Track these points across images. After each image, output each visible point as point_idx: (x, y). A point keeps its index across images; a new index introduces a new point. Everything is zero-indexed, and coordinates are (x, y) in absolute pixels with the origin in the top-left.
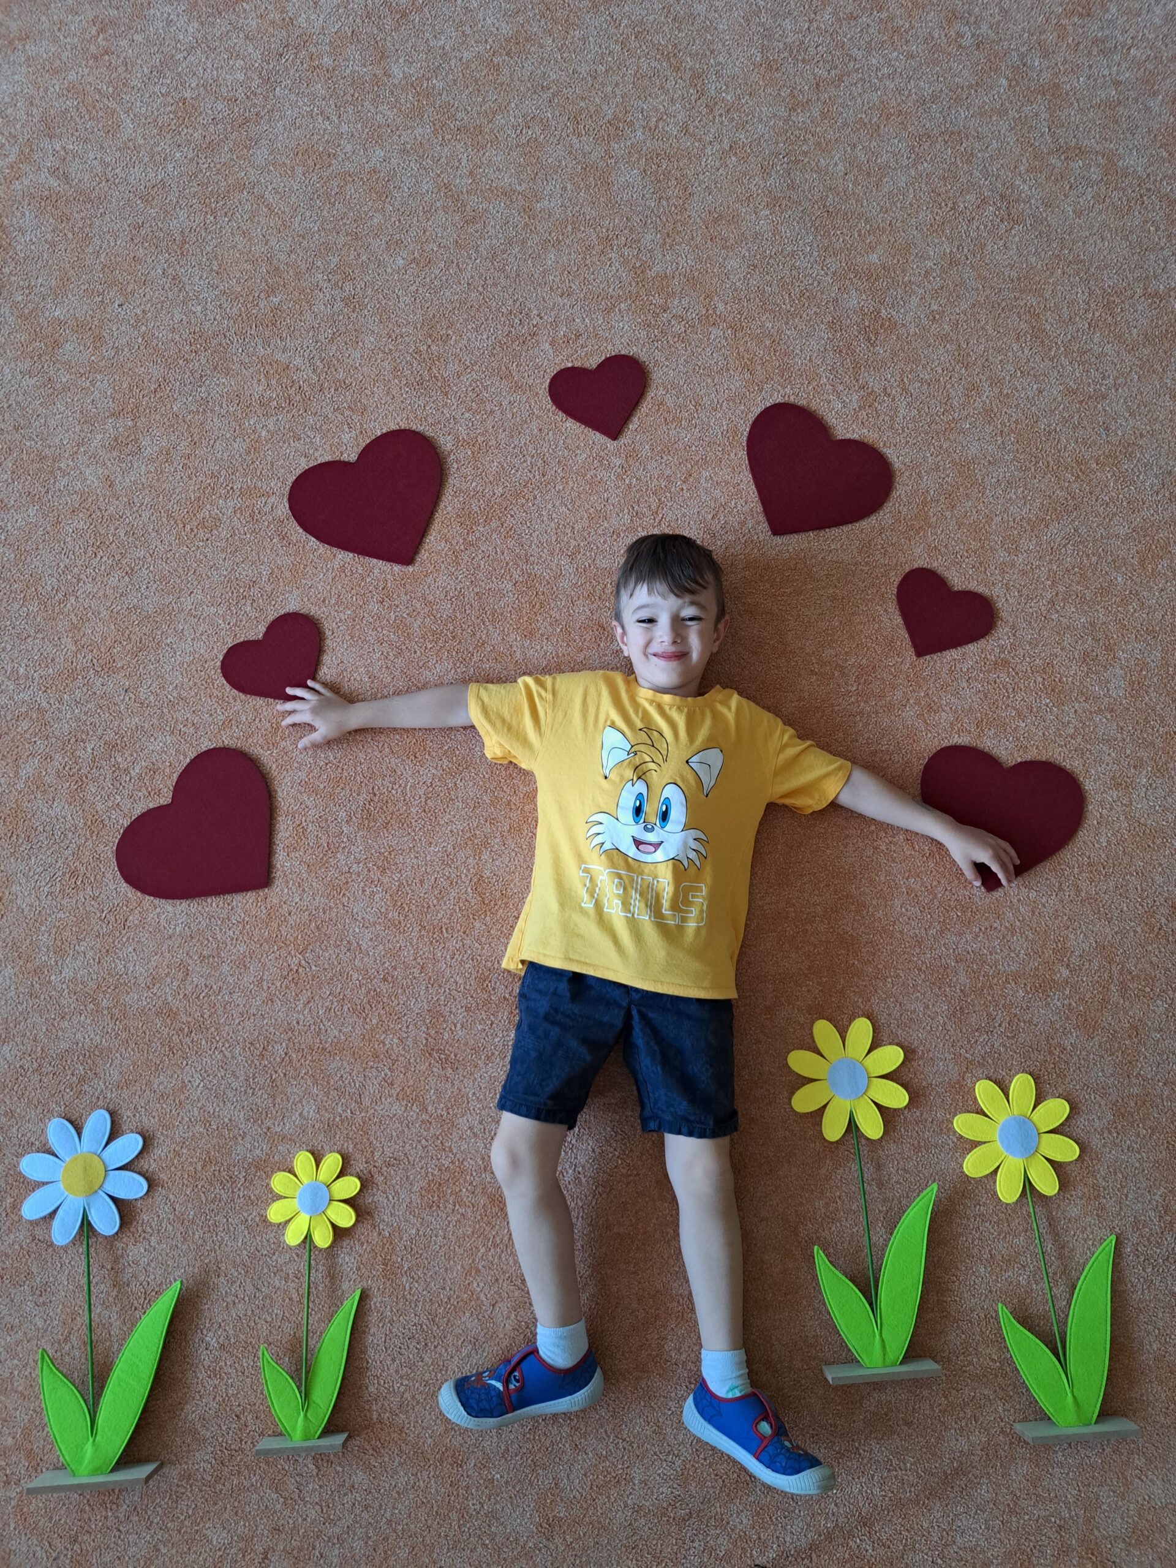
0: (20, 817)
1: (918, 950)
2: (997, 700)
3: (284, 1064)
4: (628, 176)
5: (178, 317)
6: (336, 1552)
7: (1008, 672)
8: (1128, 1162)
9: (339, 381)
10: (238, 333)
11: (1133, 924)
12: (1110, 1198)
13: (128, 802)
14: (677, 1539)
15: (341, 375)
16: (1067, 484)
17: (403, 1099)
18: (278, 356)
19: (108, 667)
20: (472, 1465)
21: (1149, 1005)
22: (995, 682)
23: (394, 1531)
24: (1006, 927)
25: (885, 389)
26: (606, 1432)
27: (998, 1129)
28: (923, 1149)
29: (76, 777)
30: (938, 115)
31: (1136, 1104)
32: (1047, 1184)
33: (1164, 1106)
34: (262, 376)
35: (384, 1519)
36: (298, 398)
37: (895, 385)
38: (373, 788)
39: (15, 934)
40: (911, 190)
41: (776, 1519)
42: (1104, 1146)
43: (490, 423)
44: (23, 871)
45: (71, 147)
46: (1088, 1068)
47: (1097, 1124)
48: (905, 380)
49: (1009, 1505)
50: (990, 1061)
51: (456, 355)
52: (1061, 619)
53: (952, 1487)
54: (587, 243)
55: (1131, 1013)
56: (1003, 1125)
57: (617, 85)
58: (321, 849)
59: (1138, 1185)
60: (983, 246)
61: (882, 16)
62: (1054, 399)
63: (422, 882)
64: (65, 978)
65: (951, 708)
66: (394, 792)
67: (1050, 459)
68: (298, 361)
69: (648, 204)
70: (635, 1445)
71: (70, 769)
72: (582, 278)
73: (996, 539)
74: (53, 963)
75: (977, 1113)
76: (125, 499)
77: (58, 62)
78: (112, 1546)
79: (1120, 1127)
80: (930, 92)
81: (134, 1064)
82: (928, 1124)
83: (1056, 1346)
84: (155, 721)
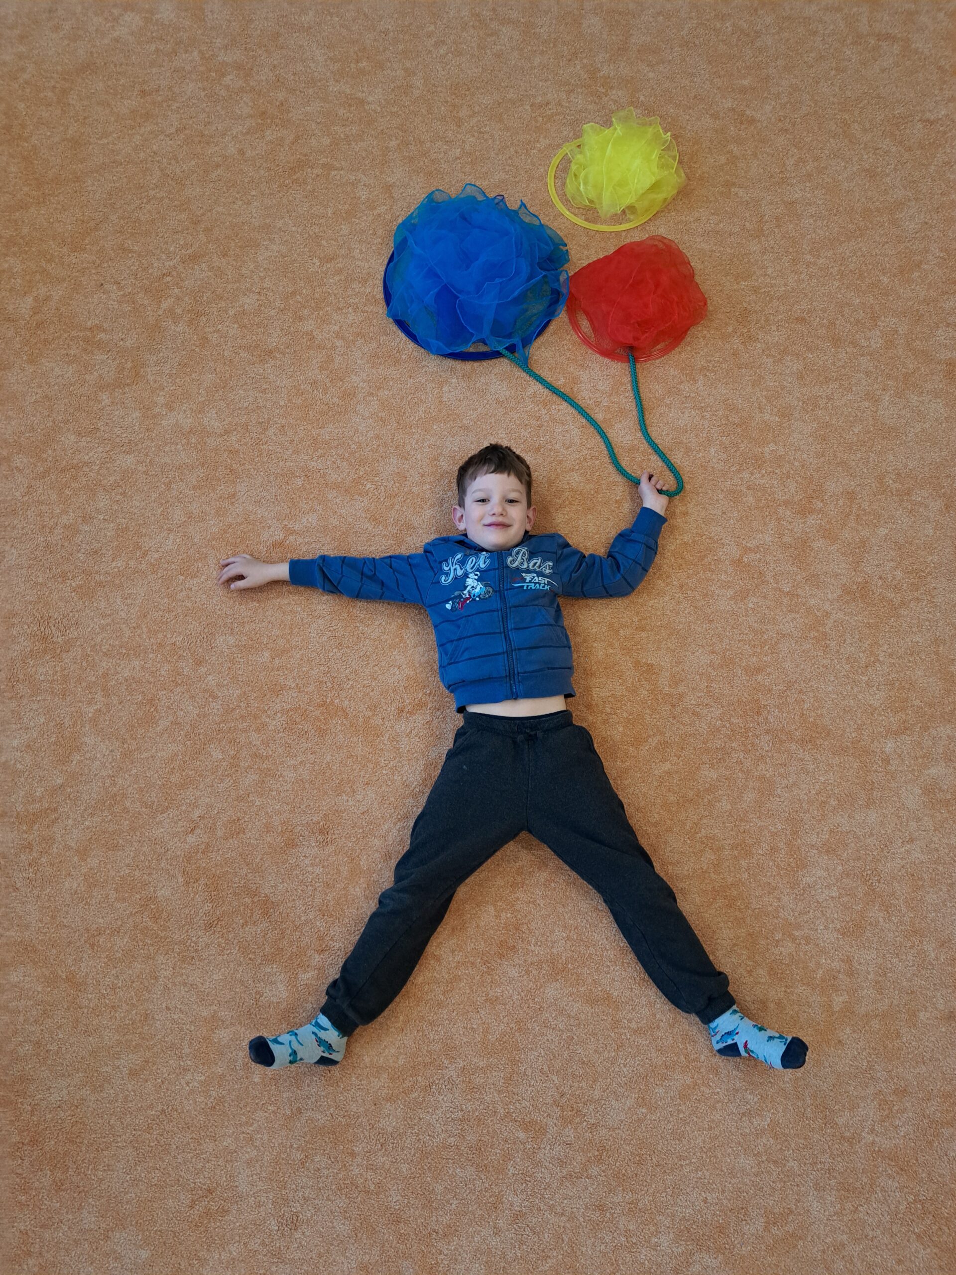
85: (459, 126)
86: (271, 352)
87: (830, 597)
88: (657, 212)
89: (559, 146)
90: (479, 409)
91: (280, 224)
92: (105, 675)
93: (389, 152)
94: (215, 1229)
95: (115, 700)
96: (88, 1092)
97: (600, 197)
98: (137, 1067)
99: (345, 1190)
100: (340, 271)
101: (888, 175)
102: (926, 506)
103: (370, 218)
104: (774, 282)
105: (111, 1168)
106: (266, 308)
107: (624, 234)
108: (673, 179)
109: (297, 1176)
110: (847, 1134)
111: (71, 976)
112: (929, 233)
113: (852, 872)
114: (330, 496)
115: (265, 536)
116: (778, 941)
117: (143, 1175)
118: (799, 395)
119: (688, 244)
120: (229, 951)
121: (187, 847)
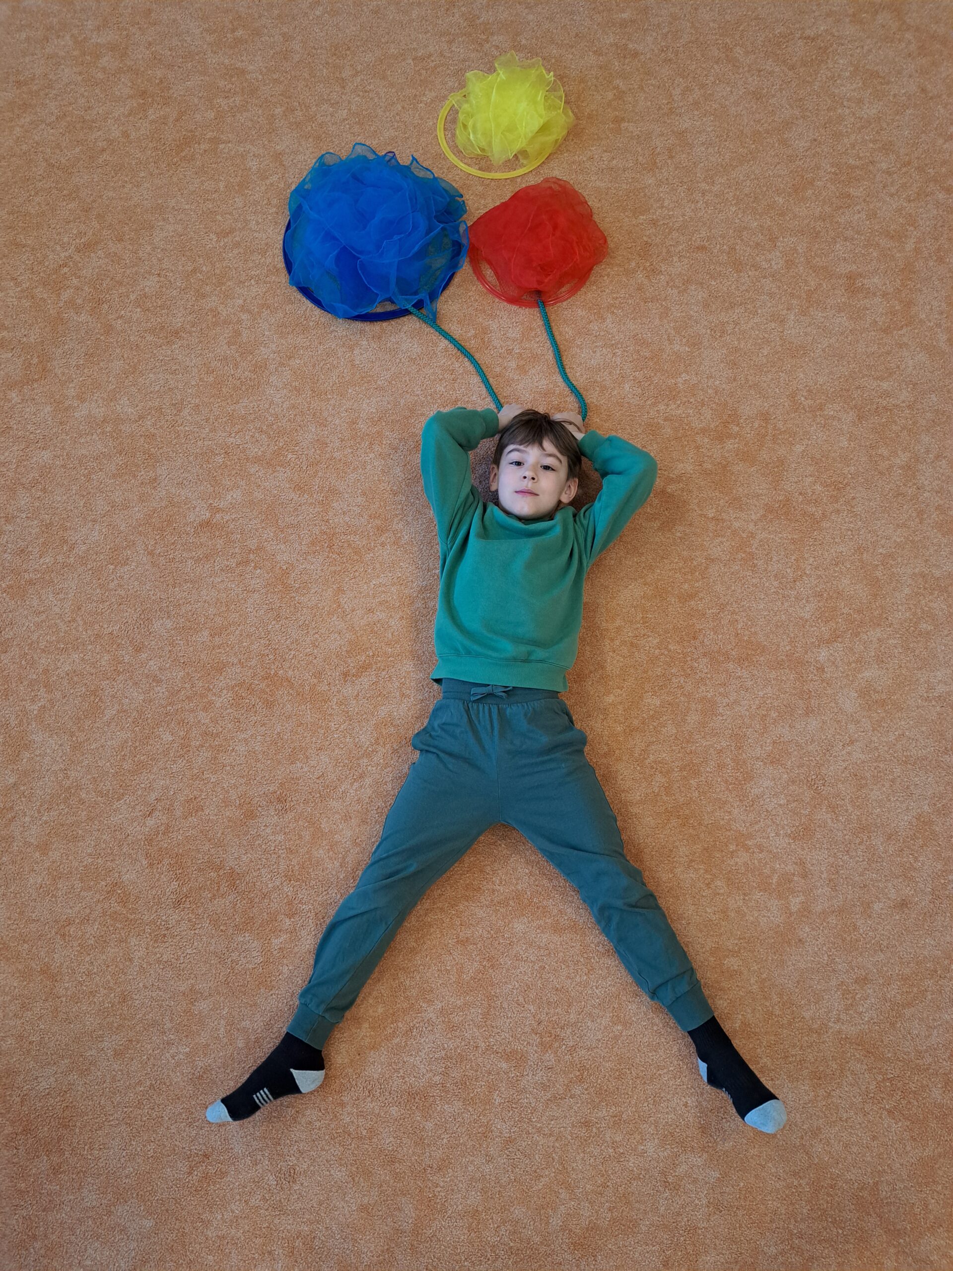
85: (344, 87)
86: (177, 333)
87: (753, 517)
88: (550, 155)
89: (445, 98)
90: (393, 369)
91: (173, 203)
92: (46, 671)
93: (275, 120)
94: (215, 1191)
95: (58, 695)
96: (75, 1077)
97: (490, 144)
98: (121, 1047)
99: (338, 1139)
100: (237, 245)
101: (773, 96)
102: (839, 419)
103: (263, 188)
104: (671, 213)
105: (107, 1146)
106: (167, 289)
107: (519, 180)
108: (562, 120)
109: (290, 1131)
110: (816, 1026)
111: (45, 968)
112: (818, 150)
113: (798, 779)
114: (252, 471)
115: (191, 517)
116: (732, 852)
117: (139, 1149)
118: (706, 323)
119: (583, 184)
120: (200, 926)
121: (147, 830)
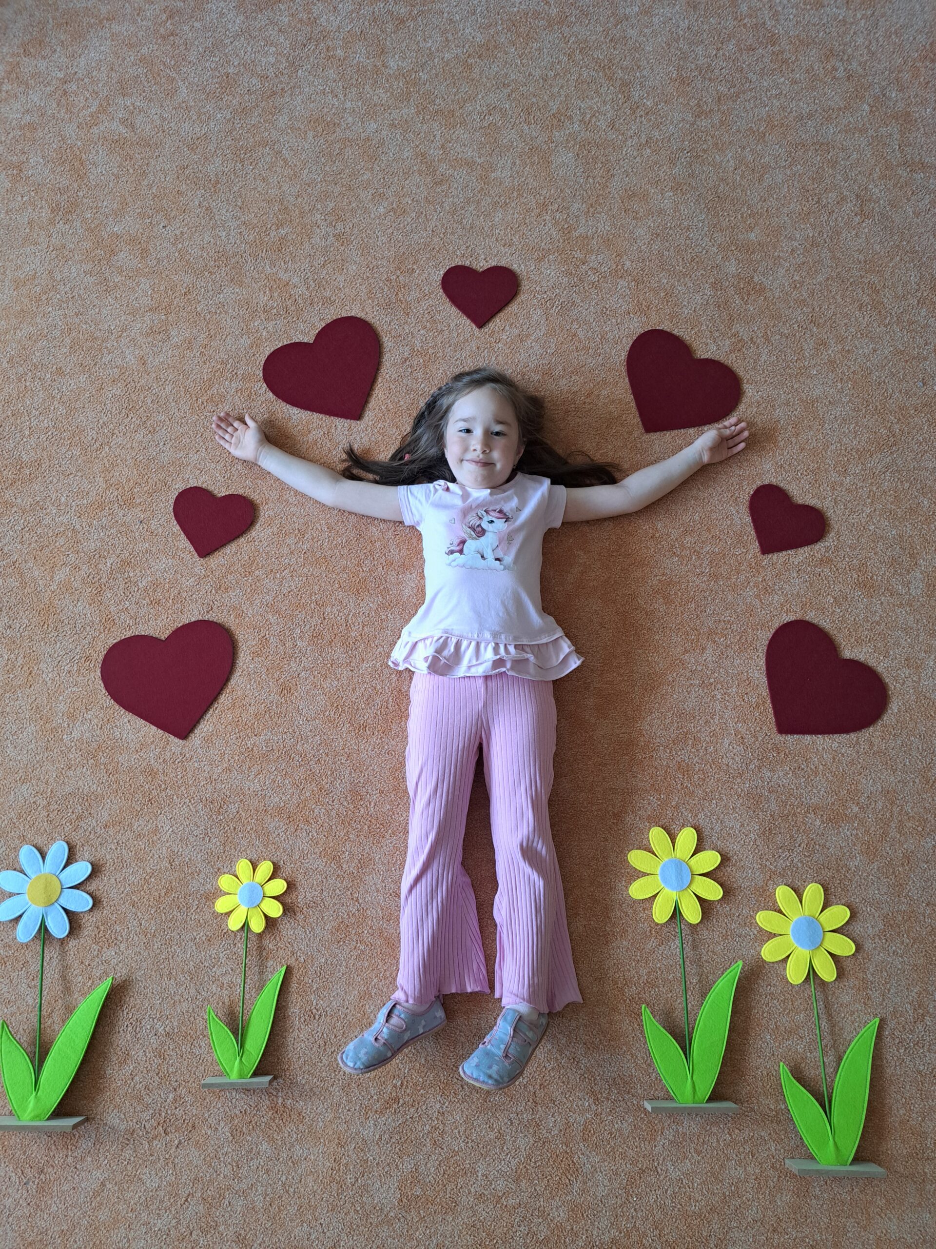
0: (51, 611)
1: (739, 780)
2: (820, 589)
3: (235, 820)
4: (564, 158)
5: (207, 239)
6: (241, 1203)
7: (831, 568)
8: (892, 963)
9: (326, 297)
10: (252, 255)
11: (912, 776)
12: (876, 990)
13: (134, 606)
14: (507, 1223)
15: (328, 294)
16: (889, 424)
17: (324, 857)
18: (281, 275)
19: (129, 503)
20: (353, 1147)
21: (920, 841)
22: (820, 575)
23: (287, 1192)
24: (811, 769)
25: (752, 338)
26: (459, 1132)
27: (791, 926)
28: (729, 937)
29: (97, 585)
30: (812, 129)
31: (903, 918)
32: (827, 972)
33: (925, 922)
34: (268, 289)
35: (280, 1182)
36: (293, 308)
37: (760, 335)
38: (324, 614)
39: (39, 701)
40: (786, 185)
41: (587, 1216)
42: (875, 949)
43: (439, 339)
44: (50, 653)
45: (139, 104)
46: (867, 886)
47: (870, 930)
48: (769, 332)
49: (773, 1225)
50: (789, 873)
51: (418, 285)
52: (876, 530)
53: (729, 1206)
54: (528, 207)
55: (905, 846)
56: (796, 922)
57: (562, 87)
58: (278, 656)
59: (899, 983)
60: (839, 233)
61: (774, 50)
62: (886, 358)
63: (354, 690)
64: (74, 737)
65: (783, 593)
66: (339, 618)
67: (878, 404)
68: (295, 280)
69: (578, 180)
70: (481, 1146)
71: (93, 578)
72: (521, 233)
73: (830, 462)
74: (66, 726)
75: (775, 911)
76: (155, 376)
77: (135, 39)
78: (70, 1178)
79: (888, 935)
80: (808, 110)
81: (120, 809)
82: (735, 918)
83: (824, 1101)
84: (161, 547)
